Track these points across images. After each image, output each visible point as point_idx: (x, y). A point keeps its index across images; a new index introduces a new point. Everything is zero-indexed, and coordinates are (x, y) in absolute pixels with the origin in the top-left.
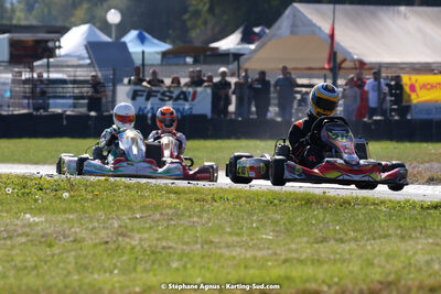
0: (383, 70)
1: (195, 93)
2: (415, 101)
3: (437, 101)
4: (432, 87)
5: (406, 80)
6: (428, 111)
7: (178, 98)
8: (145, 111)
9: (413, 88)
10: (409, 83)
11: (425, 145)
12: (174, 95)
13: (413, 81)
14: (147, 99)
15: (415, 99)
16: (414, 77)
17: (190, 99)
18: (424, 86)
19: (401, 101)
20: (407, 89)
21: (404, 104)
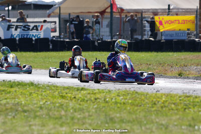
0: (143, 14)
1: (42, 26)
2: (161, 31)
3: (174, 30)
4: (172, 22)
5: (157, 18)
6: (171, 35)
7: (33, 29)
8: (15, 36)
9: (161, 23)
10: (158, 20)
11: (171, 54)
12: (31, 28)
13: (161, 19)
14: (16, 30)
15: (162, 29)
16: (161, 17)
17: (39, 29)
18: (167, 22)
19: (155, 31)
20: (157, 23)
21: (156, 32)
